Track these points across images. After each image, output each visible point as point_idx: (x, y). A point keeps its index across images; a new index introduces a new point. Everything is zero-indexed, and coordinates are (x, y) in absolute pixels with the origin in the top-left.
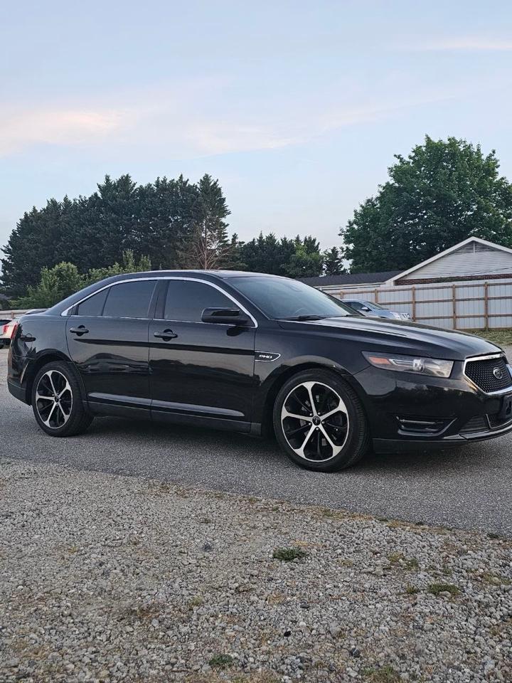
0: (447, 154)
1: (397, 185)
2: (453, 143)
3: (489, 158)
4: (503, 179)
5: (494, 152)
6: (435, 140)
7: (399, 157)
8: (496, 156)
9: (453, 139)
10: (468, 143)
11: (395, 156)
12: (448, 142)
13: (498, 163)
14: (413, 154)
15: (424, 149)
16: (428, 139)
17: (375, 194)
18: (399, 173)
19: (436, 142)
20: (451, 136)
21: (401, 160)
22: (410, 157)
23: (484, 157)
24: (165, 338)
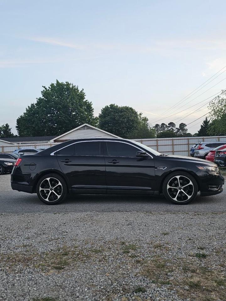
0: (65, 88)
1: (45, 99)
2: (68, 84)
3: (81, 92)
4: (87, 101)
5: (83, 90)
6: (60, 82)
7: (44, 87)
8: (84, 91)
9: (68, 82)
10: (74, 85)
11: (43, 86)
12: (66, 84)
13: (85, 94)
14: (50, 87)
15: (55, 85)
16: (57, 81)
17: (35, 102)
18: (45, 93)
19: (61, 83)
20: (67, 81)
21: (46, 89)
22: (49, 88)
23: (80, 91)
24: (114, 163)
